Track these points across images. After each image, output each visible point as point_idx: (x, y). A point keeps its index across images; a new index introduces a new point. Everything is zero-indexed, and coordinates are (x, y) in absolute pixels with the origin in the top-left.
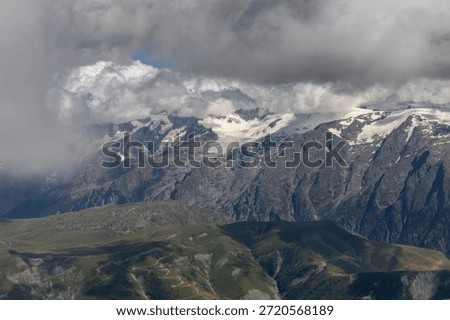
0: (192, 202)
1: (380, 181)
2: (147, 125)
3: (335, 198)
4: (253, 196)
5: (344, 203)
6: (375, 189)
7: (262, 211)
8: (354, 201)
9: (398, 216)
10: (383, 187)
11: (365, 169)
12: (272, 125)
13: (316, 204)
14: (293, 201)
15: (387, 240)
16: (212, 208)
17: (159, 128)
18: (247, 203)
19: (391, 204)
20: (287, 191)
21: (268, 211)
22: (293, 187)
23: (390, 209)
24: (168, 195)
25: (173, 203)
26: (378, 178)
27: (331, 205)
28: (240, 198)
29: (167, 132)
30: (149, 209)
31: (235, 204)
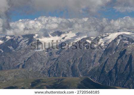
0: (31, 69)
1: (107, 61)
2: (12, 38)
3: (89, 68)
4: (56, 67)
5: (92, 70)
6: (105, 64)
7: (59, 73)
8: (96, 69)
9: (114, 75)
10: (108, 63)
11: (101, 56)
12: (63, 38)
13: (81, 70)
14: (72, 69)
15: (109, 85)
16: (39, 72)
17: (17, 39)
18: (53, 70)
19: (111, 70)
20: (69, 65)
21: (62, 73)
22: (72, 63)
23: (110, 72)
24: (21, 66)
25: (23, 70)
26: (106, 60)
27: (87, 71)
28: (50, 68)
29: (21, 41)
30: (13, 72)
31: (48, 70)
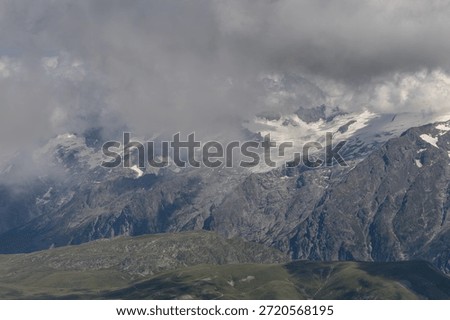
0: (233, 233)
3: (428, 229)
4: (316, 226)
5: (441, 237)
7: (329, 247)
12: (343, 129)
13: (402, 239)
14: (371, 233)
16: (261, 242)
18: (308, 235)
20: (363, 220)
21: (337, 246)
22: (371, 214)
24: (200, 224)
25: (208, 235)
27: (423, 240)
28: (299, 228)
30: (174, 242)
31: (291, 236)
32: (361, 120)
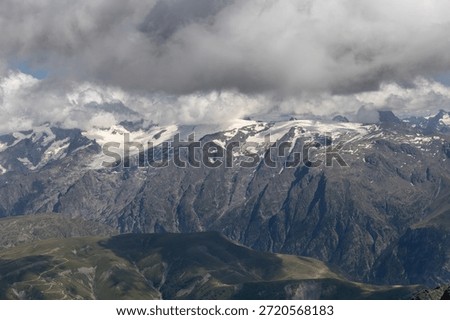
0: (75, 215)
1: (263, 192)
2: (29, 136)
3: (219, 208)
4: (138, 207)
5: (229, 214)
6: (259, 200)
7: (147, 223)
8: (238, 212)
9: (282, 226)
10: (267, 197)
11: (249, 180)
12: (157, 137)
13: (201, 216)
14: (178, 212)
15: (271, 250)
16: (97, 221)
17: (42, 140)
18: (132, 215)
19: (274, 214)
20: (172, 203)
21: (153, 222)
22: (178, 198)
23: (273, 220)
24: (50, 209)
25: (56, 216)
26: (262, 188)
27: (216, 216)
28: (125, 210)
29: (50, 144)
30: (31, 222)
31: (119, 216)
32: (171, 130)
